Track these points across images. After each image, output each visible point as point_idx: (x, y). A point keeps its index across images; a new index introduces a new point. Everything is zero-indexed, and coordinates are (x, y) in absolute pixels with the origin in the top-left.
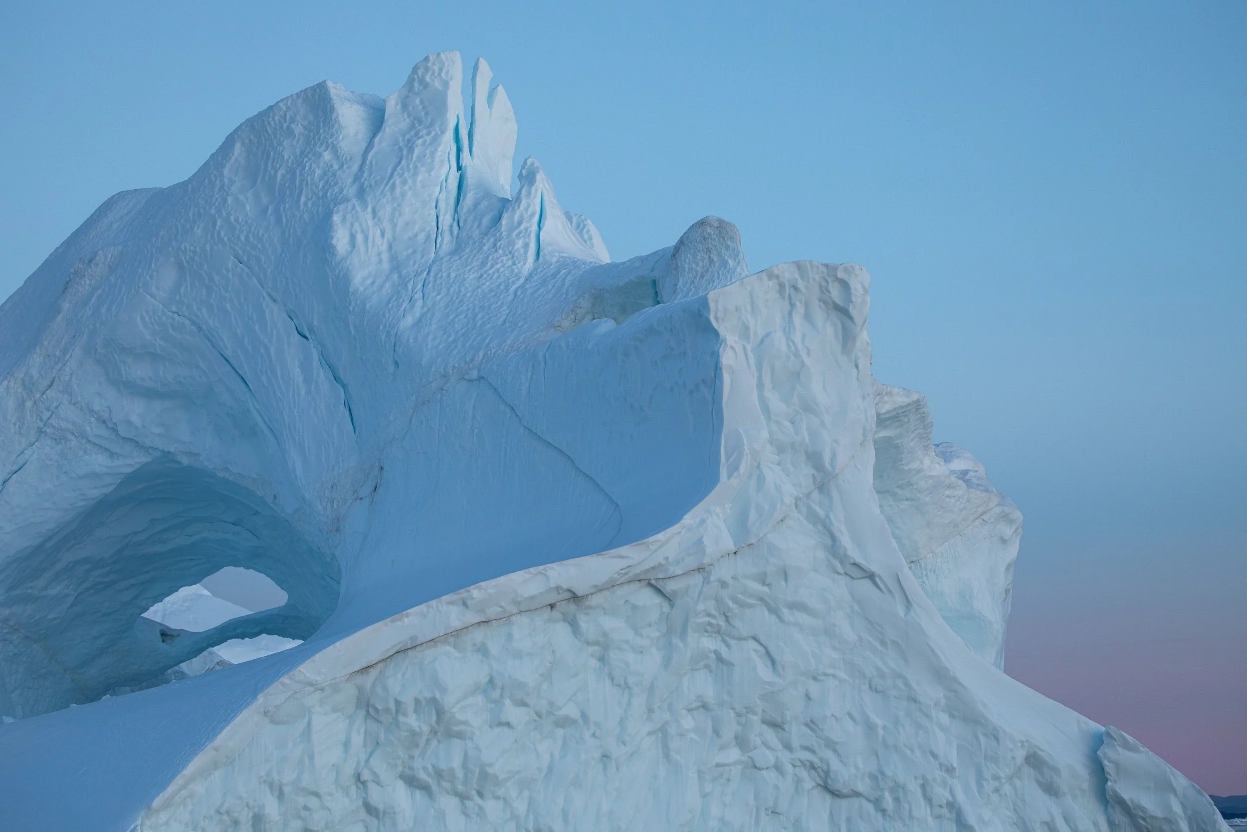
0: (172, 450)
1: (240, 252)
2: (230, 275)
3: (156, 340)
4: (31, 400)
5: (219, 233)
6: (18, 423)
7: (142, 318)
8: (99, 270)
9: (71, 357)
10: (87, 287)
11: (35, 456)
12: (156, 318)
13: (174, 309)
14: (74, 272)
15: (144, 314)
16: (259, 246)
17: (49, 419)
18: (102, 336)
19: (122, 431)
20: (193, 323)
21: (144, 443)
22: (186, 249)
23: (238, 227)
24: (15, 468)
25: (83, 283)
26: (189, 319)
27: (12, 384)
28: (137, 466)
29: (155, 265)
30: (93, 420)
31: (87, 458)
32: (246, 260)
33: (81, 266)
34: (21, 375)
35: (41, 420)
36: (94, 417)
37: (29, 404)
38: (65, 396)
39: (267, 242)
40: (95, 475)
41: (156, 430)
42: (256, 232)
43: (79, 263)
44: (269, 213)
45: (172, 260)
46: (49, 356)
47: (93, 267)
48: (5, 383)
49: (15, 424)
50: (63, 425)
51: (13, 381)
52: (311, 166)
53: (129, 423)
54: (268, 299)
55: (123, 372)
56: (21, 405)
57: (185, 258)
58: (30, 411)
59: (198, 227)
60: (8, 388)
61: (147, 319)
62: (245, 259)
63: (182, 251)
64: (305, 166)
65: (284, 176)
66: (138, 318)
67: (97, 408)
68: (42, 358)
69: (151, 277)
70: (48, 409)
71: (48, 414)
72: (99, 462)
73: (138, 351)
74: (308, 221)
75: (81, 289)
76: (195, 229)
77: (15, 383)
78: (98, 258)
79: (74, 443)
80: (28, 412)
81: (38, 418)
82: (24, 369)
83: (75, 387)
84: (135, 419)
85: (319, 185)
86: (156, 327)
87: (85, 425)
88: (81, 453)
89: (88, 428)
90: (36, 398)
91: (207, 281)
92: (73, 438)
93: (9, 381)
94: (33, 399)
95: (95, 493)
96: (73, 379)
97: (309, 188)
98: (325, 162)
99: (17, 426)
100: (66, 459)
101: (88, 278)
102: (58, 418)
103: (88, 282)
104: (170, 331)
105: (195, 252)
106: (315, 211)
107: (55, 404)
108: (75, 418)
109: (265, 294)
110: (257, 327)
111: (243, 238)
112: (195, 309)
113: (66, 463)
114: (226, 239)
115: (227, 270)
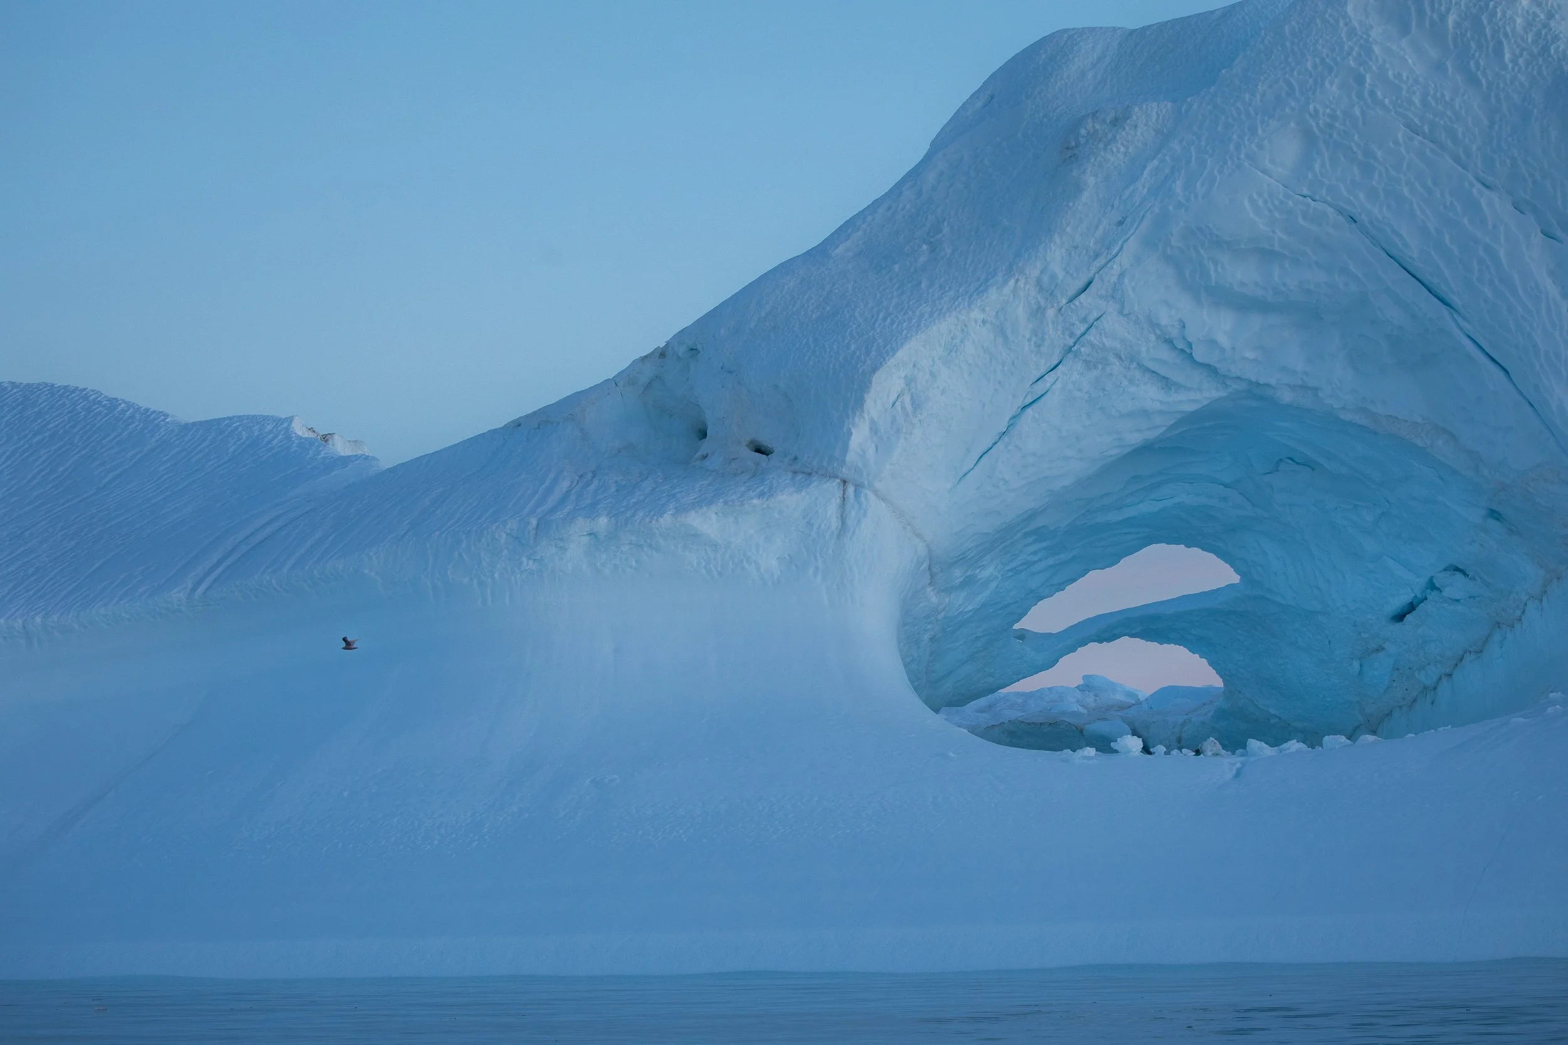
0: (1273, 382)
1: (1416, 120)
2: (1403, 150)
3: (1274, 232)
4: (1053, 307)
5: (1372, 93)
6: (1034, 339)
7: (1252, 201)
8: (1139, 133)
9: (1121, 249)
10: (1121, 156)
11: (1058, 385)
12: (1276, 202)
13: (1305, 192)
14: (1086, 134)
15: (1255, 196)
16: (1449, 113)
17: (1084, 334)
18: (1182, 224)
19: (1199, 354)
20: (1340, 211)
21: (1229, 371)
22: (1316, 110)
23: (1404, 86)
24: (1029, 400)
25: (1114, 149)
26: (1330, 205)
27: (1021, 284)
28: (1206, 403)
29: (1264, 131)
30: (1153, 337)
31: (1133, 389)
32: (1427, 131)
33: (1098, 127)
34: (1036, 273)
35: (1072, 335)
36: (1155, 334)
37: (1051, 313)
38: (1111, 303)
39: (1461, 108)
40: (1146, 413)
41: (1250, 355)
42: (1438, 94)
43: (1094, 122)
44: (1450, 70)
45: (1292, 125)
46: (1076, 247)
47: (1127, 128)
48: (1012, 282)
49: (1029, 340)
50: (1108, 343)
51: (1024, 280)
52: (1504, 13)
53: (1213, 343)
54: (1479, 186)
55: (1212, 273)
56: (1038, 312)
57: (1318, 124)
58: (1053, 322)
59: (1331, 83)
60: (1015, 291)
61: (1260, 203)
62: (1426, 129)
63: (1310, 115)
64: (1496, 13)
65: (1458, 25)
66: (1246, 203)
67: (1164, 321)
68: (1063, 250)
69: (1261, 147)
70: (1084, 320)
71: (1083, 328)
72: (1150, 395)
73: (1243, 246)
74: (1526, 84)
75: (1112, 159)
76: (1327, 84)
77: (1025, 284)
78: (1135, 117)
79: (1116, 367)
80: (1050, 326)
81: (1067, 333)
82: (1038, 264)
83: (1131, 292)
84: (1223, 340)
85: (1527, 39)
86: (1277, 215)
87: (1140, 343)
88: (1125, 383)
89: (1144, 349)
90: (1061, 305)
91: (1360, 156)
92: (1116, 361)
93: (1017, 281)
94: (1055, 305)
95: (1135, 439)
96: (1126, 281)
97: (1513, 41)
98: (1523, 8)
99: (1032, 343)
100: (1104, 390)
101: (1122, 144)
102: (1100, 334)
103: (1122, 149)
104: (1301, 220)
105: (1333, 117)
106: (1535, 72)
107: (1095, 315)
108: (1126, 334)
109: (1472, 179)
110: (1466, 221)
111: (1416, 100)
112: (1345, 193)
113: (1102, 395)
114: (1387, 101)
115: (1396, 143)
